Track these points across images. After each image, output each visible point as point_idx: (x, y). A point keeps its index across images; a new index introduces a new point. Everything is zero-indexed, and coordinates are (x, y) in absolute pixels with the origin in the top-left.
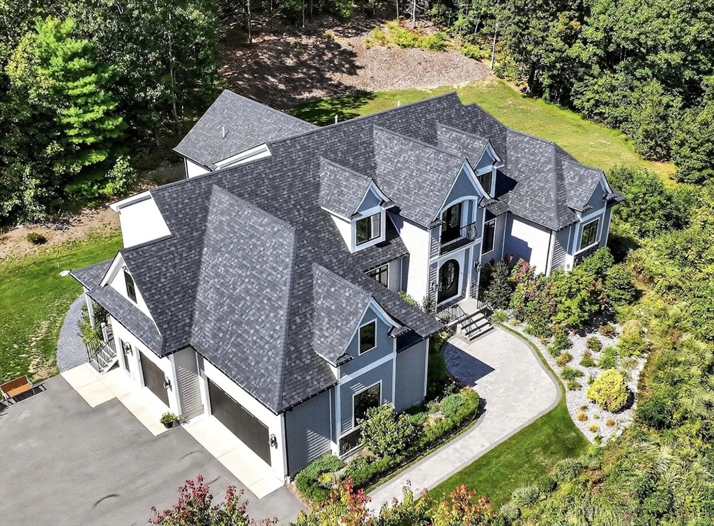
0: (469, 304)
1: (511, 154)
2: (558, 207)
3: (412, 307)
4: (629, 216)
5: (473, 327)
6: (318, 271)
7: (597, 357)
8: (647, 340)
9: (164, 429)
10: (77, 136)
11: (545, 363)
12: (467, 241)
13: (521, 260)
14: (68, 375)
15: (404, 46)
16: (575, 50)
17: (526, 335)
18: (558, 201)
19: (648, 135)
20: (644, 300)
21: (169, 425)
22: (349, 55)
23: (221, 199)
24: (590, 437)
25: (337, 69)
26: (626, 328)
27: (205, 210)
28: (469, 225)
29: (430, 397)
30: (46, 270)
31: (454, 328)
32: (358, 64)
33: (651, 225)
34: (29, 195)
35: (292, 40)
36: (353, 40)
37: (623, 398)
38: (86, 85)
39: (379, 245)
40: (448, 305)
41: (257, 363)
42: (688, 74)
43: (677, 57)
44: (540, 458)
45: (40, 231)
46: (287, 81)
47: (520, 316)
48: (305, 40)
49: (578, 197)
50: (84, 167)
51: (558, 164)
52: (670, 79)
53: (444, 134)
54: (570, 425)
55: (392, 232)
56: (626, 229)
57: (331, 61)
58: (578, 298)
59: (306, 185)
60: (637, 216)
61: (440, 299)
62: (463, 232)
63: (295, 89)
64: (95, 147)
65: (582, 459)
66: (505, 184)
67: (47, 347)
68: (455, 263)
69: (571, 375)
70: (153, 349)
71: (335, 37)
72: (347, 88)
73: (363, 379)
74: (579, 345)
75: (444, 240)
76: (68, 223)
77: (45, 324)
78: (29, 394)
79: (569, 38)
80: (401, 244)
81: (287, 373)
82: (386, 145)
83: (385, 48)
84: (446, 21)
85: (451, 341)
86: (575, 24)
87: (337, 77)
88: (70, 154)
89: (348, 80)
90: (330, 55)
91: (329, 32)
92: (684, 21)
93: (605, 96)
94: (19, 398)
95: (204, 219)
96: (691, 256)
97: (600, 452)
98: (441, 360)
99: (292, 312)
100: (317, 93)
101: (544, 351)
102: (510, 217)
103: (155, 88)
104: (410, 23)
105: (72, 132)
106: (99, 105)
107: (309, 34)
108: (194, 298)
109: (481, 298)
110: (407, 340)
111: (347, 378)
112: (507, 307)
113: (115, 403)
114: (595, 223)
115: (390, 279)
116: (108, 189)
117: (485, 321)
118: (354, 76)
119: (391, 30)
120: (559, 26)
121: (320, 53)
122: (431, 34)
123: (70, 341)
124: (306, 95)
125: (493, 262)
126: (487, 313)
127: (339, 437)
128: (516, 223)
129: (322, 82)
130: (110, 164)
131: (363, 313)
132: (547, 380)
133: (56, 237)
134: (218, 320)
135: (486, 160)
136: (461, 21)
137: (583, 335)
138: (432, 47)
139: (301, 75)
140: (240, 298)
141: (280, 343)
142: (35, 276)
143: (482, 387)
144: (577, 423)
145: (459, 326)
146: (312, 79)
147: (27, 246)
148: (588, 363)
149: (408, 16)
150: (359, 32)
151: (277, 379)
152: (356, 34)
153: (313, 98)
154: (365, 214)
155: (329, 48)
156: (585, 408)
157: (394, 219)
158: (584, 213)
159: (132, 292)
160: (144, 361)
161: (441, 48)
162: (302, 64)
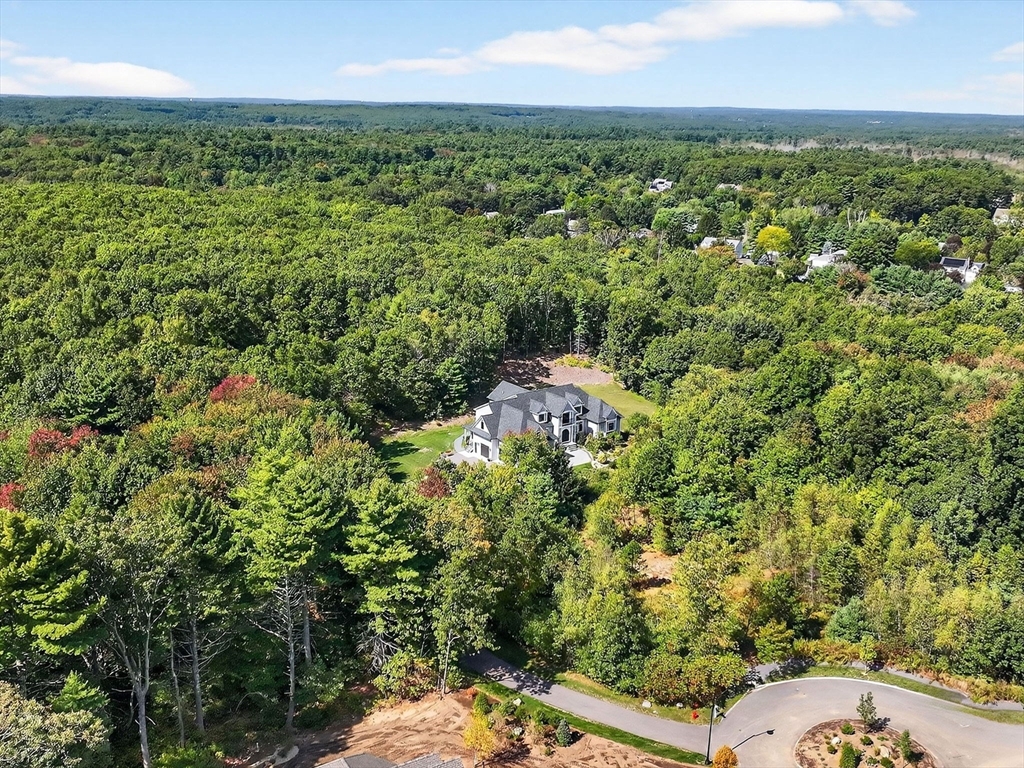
0: (572, 443)
1: (589, 403)
2: (600, 418)
5: (572, 448)
6: (529, 421)
10: (453, 393)
11: (590, 456)
12: (571, 424)
13: (590, 433)
14: (459, 452)
15: (572, 366)
16: (638, 371)
17: (586, 450)
18: (600, 416)
21: (489, 461)
22: (547, 369)
23: (504, 406)
25: (540, 375)
28: (571, 419)
30: (443, 433)
31: (566, 448)
32: (551, 373)
34: (439, 411)
35: (521, 362)
36: (549, 363)
38: (458, 378)
39: (545, 422)
40: (565, 441)
45: (440, 422)
47: (586, 447)
48: (527, 362)
49: (606, 415)
50: (454, 404)
51: (601, 406)
53: (568, 395)
55: (549, 420)
57: (538, 371)
59: (526, 405)
61: (562, 440)
62: (570, 421)
65: (591, 470)
66: (585, 411)
67: (452, 448)
68: (567, 429)
69: (595, 458)
70: (488, 440)
71: (541, 361)
72: (544, 383)
74: (600, 452)
75: (564, 422)
76: (448, 421)
77: (450, 443)
78: (451, 455)
79: (638, 366)
80: (552, 423)
82: (550, 396)
83: (563, 366)
84: (595, 354)
85: (565, 451)
86: (640, 360)
87: (540, 379)
88: (451, 399)
89: (545, 380)
90: (538, 369)
91: (538, 359)
94: (449, 456)
95: (501, 409)
97: (595, 469)
100: (532, 385)
101: (590, 454)
102: (587, 420)
104: (577, 356)
106: (461, 384)
107: (529, 359)
109: (576, 442)
112: (583, 445)
114: (613, 424)
116: (460, 411)
117: (576, 447)
118: (549, 379)
119: (567, 358)
120: (632, 361)
121: (534, 368)
122: (586, 359)
123: (457, 447)
125: (580, 432)
126: (577, 445)
128: (589, 423)
129: (534, 380)
130: (461, 403)
132: (589, 458)
133: (444, 425)
135: (578, 402)
136: (600, 356)
137: (602, 451)
138: (586, 366)
144: (592, 465)
147: (436, 427)
148: (601, 456)
149: (576, 352)
150: (552, 359)
154: (542, 414)
155: (538, 366)
156: (596, 463)
157: (550, 416)
158: (608, 419)
159: (482, 427)
160: (483, 446)
161: (590, 367)
162: (525, 373)
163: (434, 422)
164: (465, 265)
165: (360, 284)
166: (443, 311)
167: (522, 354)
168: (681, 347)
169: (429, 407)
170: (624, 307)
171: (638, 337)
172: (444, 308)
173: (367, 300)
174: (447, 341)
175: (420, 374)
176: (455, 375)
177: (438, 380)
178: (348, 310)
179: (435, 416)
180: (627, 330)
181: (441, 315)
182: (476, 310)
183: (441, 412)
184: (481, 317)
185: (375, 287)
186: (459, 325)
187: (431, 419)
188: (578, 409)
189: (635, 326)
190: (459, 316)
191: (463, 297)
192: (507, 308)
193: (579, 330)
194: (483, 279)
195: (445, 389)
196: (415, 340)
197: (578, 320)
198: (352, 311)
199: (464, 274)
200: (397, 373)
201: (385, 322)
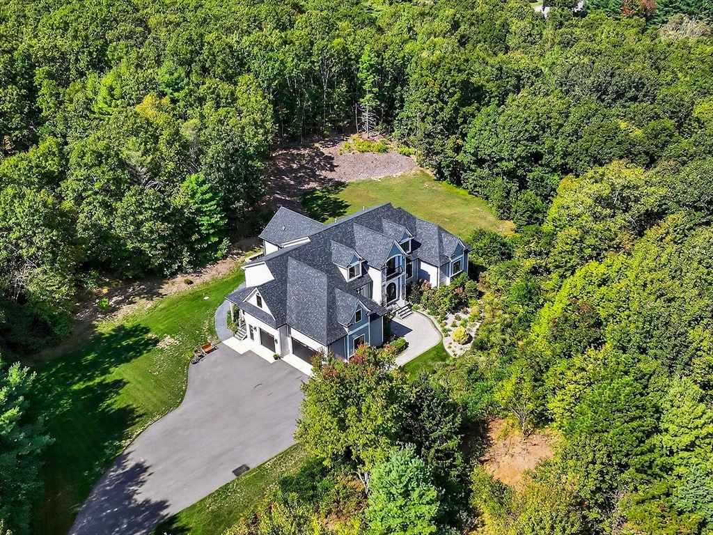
0: (401, 303)
2: (440, 255)
3: (375, 304)
4: (482, 255)
5: (403, 313)
6: (337, 291)
7: (458, 323)
8: (482, 315)
9: (274, 360)
10: (206, 229)
11: (436, 327)
12: (398, 274)
13: (425, 281)
14: (226, 342)
15: (363, 152)
16: (459, 158)
17: (428, 315)
18: (440, 252)
19: (500, 207)
20: (484, 297)
21: (276, 359)
22: (329, 159)
23: (292, 263)
24: (452, 354)
25: (323, 168)
26: (473, 310)
27: (286, 268)
28: (399, 267)
29: (385, 342)
30: (196, 297)
31: (395, 313)
32: (335, 164)
33: (493, 258)
34: (185, 260)
35: (295, 152)
36: (332, 150)
37: (466, 338)
38: (211, 206)
39: (359, 278)
40: (391, 304)
41: (316, 328)
42: (519, 172)
43: (512, 165)
44: (430, 363)
45: (190, 278)
46: (295, 179)
47: (425, 307)
48: (303, 152)
49: (449, 251)
50: (208, 245)
51: (440, 234)
52: (510, 174)
53: (386, 224)
54: (445, 350)
55: (364, 272)
56: (481, 261)
57: (319, 163)
58: (449, 297)
59: (326, 253)
60: (487, 255)
61: (388, 301)
62: (397, 270)
63: (300, 183)
64: (214, 234)
65: (447, 362)
66: (416, 245)
67: (212, 331)
68: (394, 284)
69: (445, 331)
70: (272, 326)
71: (321, 148)
72: (330, 180)
73: (357, 333)
74: (451, 317)
75: (388, 274)
76: (201, 272)
77: (207, 322)
78: (212, 350)
79: (458, 149)
80: (369, 276)
81: (329, 331)
82: (360, 233)
83: (351, 154)
84: (389, 131)
85: (394, 319)
86: (460, 142)
87: (324, 174)
88: (204, 238)
89: (330, 175)
90: (318, 160)
91: (317, 145)
92: (513, 146)
93: (480, 182)
94: (208, 352)
95: (286, 272)
96: (510, 274)
97: (454, 359)
98: (389, 327)
99: (329, 307)
100: (313, 185)
101: (436, 322)
102: (420, 261)
103: (239, 202)
104: (365, 135)
105: (203, 228)
106: (217, 214)
107: (305, 148)
108: (286, 305)
109: (407, 300)
110: (374, 317)
111: (351, 333)
112: (419, 303)
113: (250, 352)
114: (459, 262)
115: (365, 293)
116: (219, 254)
117: (409, 310)
118: (333, 173)
119: (354, 141)
120: (450, 143)
121: (312, 159)
122: (379, 141)
123: (221, 329)
124: (306, 187)
125: (412, 282)
126: (410, 306)
127: (349, 357)
128: (422, 263)
129: (315, 177)
131: (356, 306)
132: (436, 333)
133: (197, 281)
134: (298, 312)
135: (405, 236)
136: (397, 133)
137: (453, 314)
138: (379, 151)
139: (302, 174)
140: (306, 303)
141: (325, 320)
142: (193, 300)
143: (407, 338)
144: (446, 348)
145: (397, 313)
146: (308, 175)
147: (185, 286)
148: (454, 326)
149: (364, 131)
150: (335, 144)
151: (325, 333)
152: (333, 145)
153: (311, 188)
154: (353, 265)
155: (318, 156)
156: (451, 344)
157: (365, 266)
158: (452, 258)
159: (259, 304)
160: (262, 333)
161: (385, 150)
162: (302, 167)
163: (180, 278)
164: (204, 22)
165: (53, 59)
166: (176, 94)
167: (293, 141)
168: (527, 122)
169: (170, 257)
170: (435, 66)
171: (456, 110)
172: (177, 90)
173: (66, 84)
174: (186, 146)
175: (146, 209)
176: (203, 202)
177: (178, 211)
178: (40, 100)
179: (180, 269)
180: (442, 101)
181: (174, 101)
182: (225, 88)
183: (189, 262)
184: (235, 100)
185: (77, 60)
186: (202, 117)
187: (173, 275)
188: (405, 246)
189: (452, 95)
190: (201, 100)
191: (205, 70)
192: (271, 80)
193: (367, 102)
194: (233, 39)
195: (192, 225)
196: (133, 153)
197: (366, 87)
198: (45, 100)
199: (201, 36)
200: (109, 210)
201: (92, 116)
